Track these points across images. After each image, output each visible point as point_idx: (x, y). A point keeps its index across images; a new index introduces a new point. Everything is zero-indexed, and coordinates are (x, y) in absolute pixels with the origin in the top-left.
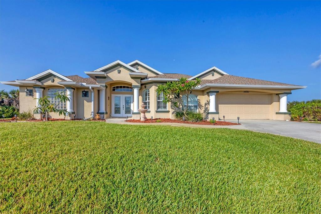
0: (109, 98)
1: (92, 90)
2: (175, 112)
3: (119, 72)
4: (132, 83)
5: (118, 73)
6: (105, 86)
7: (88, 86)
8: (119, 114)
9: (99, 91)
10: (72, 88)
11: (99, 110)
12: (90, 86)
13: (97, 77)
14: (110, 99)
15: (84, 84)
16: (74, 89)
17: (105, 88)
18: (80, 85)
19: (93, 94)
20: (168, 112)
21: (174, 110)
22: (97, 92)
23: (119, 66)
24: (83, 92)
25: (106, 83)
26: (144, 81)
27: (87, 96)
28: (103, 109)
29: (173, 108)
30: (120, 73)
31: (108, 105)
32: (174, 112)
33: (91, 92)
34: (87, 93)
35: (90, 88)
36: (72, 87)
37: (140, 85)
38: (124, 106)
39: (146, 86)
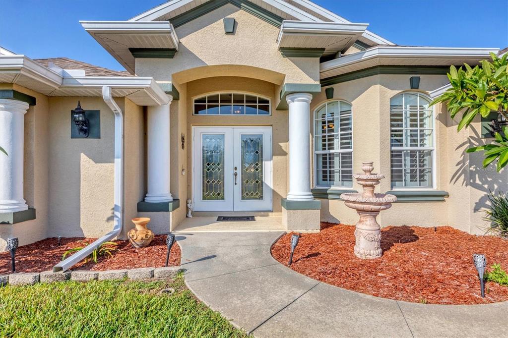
0: (183, 139)
1: (113, 103)
2: (488, 203)
3: (232, 29)
4: (283, 77)
5: (228, 33)
6: (170, 89)
7: (94, 81)
8: (220, 202)
9: (144, 111)
10: (18, 96)
11: (145, 191)
12: (106, 85)
13: (138, 52)
14: (185, 144)
15: (77, 74)
16: (32, 101)
17: (171, 97)
18: (58, 81)
19: (118, 122)
20: (440, 197)
21: (483, 194)
22: (135, 116)
23: (229, 5)
24: (73, 112)
25: (174, 77)
26: (334, 67)
27: (94, 131)
28: (160, 190)
29: (478, 181)
30: (233, 33)
31: (180, 169)
32: (482, 200)
33: (113, 114)
34: (92, 122)
35: (106, 93)
36: (15, 88)
37: (318, 83)
38: (239, 171)
39: (332, 89)
